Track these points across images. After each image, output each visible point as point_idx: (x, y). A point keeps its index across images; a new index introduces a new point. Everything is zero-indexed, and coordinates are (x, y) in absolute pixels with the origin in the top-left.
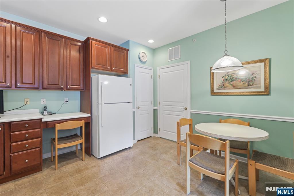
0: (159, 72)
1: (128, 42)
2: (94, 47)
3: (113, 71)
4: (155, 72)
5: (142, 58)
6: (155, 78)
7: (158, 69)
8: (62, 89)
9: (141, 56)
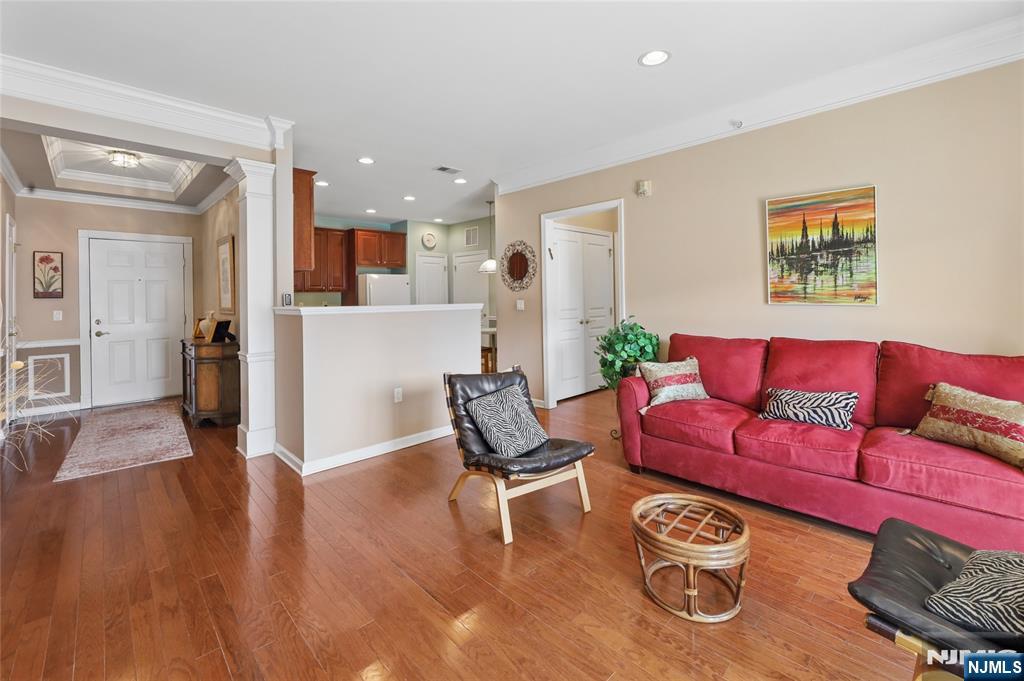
0: (456, 261)
1: (404, 223)
2: (360, 238)
3: (384, 265)
4: (450, 261)
5: (426, 243)
6: (450, 269)
7: (454, 257)
8: (322, 291)
9: (425, 240)
